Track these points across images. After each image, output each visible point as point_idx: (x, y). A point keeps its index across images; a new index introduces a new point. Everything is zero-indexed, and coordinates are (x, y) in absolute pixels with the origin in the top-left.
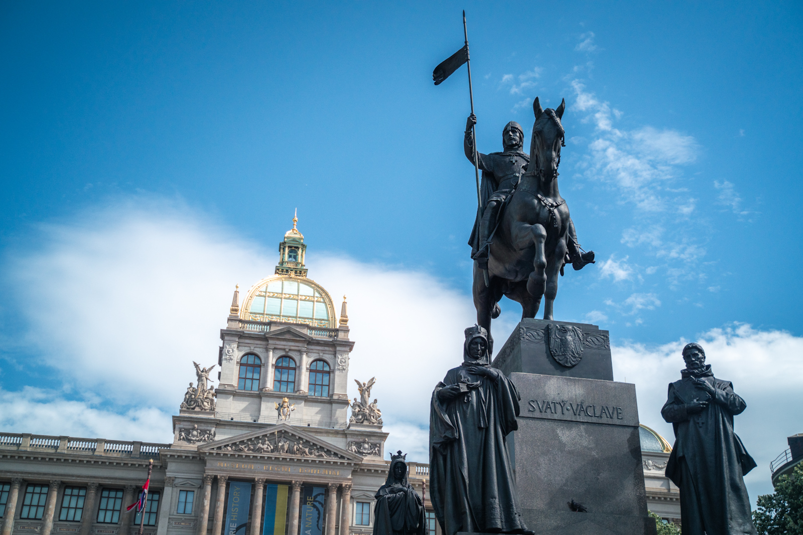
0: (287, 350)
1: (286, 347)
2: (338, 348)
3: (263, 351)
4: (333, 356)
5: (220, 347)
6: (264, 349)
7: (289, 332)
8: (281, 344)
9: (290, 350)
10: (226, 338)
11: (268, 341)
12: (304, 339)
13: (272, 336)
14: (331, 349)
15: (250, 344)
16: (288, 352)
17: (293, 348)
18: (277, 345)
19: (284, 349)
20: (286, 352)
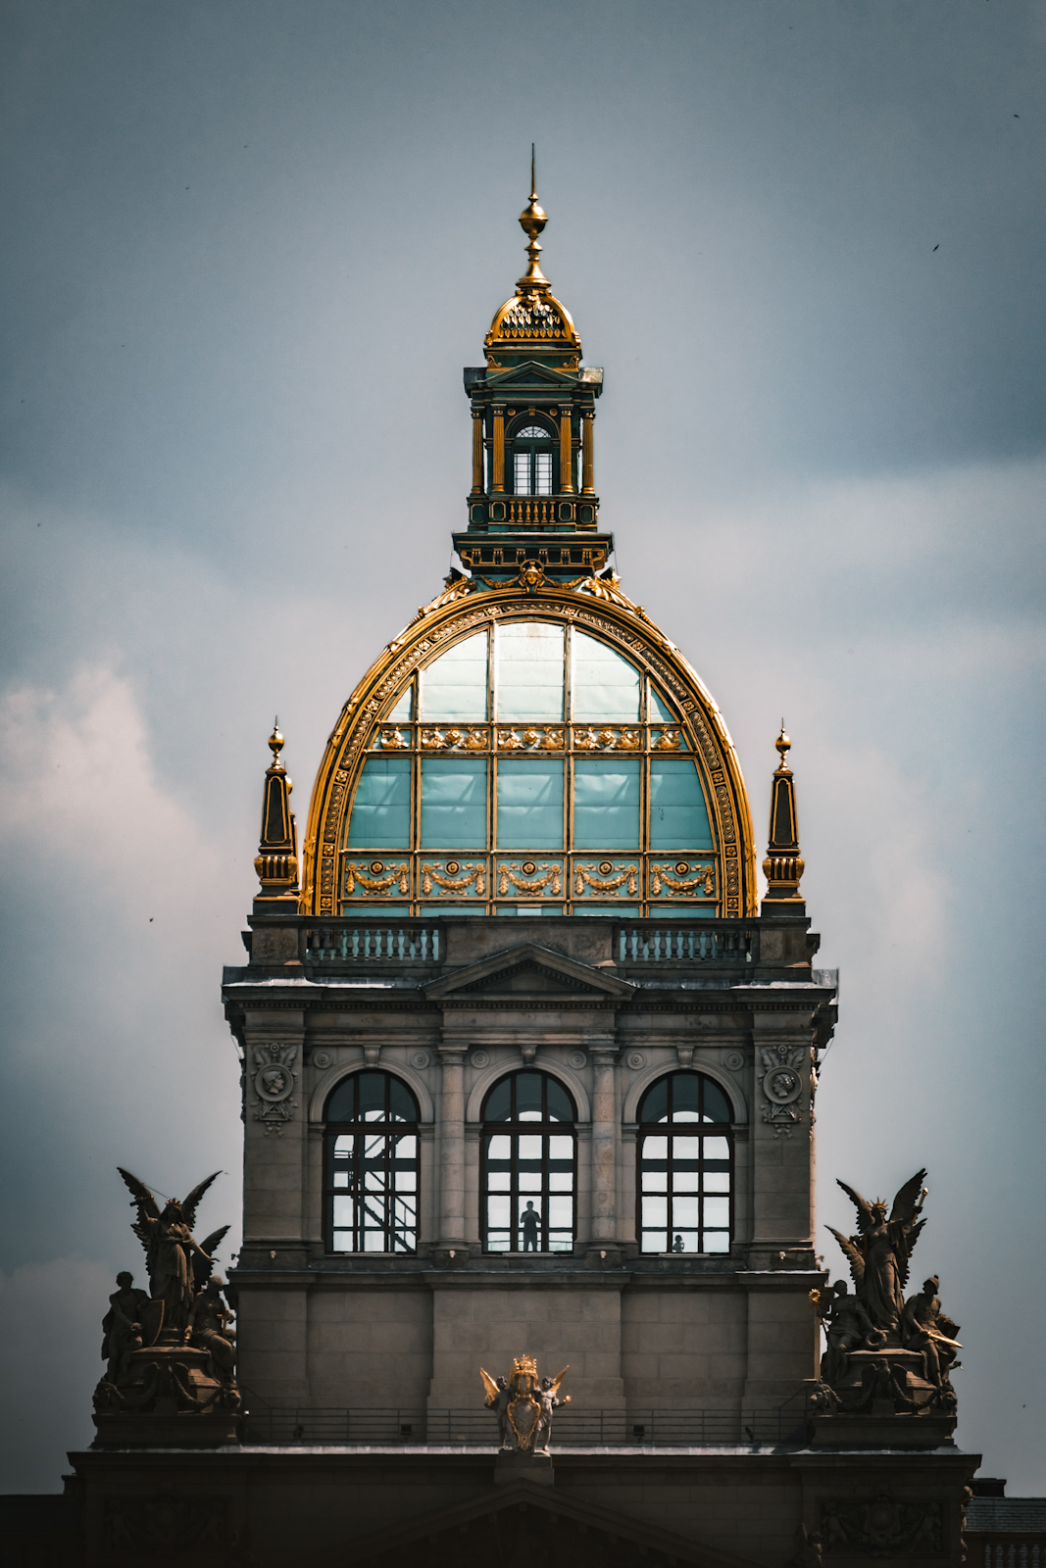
0: (529, 1052)
1: (522, 1039)
2: (760, 1020)
3: (421, 1060)
4: (738, 1055)
5: (241, 1061)
6: (428, 1049)
7: (528, 965)
8: (500, 1025)
9: (540, 1048)
10: (252, 1018)
11: (442, 1014)
12: (600, 998)
13: (456, 997)
14: (728, 1021)
15: (360, 1032)
16: (533, 1059)
17: (553, 1039)
18: (481, 1030)
19: (516, 1049)
20: (525, 1059)
